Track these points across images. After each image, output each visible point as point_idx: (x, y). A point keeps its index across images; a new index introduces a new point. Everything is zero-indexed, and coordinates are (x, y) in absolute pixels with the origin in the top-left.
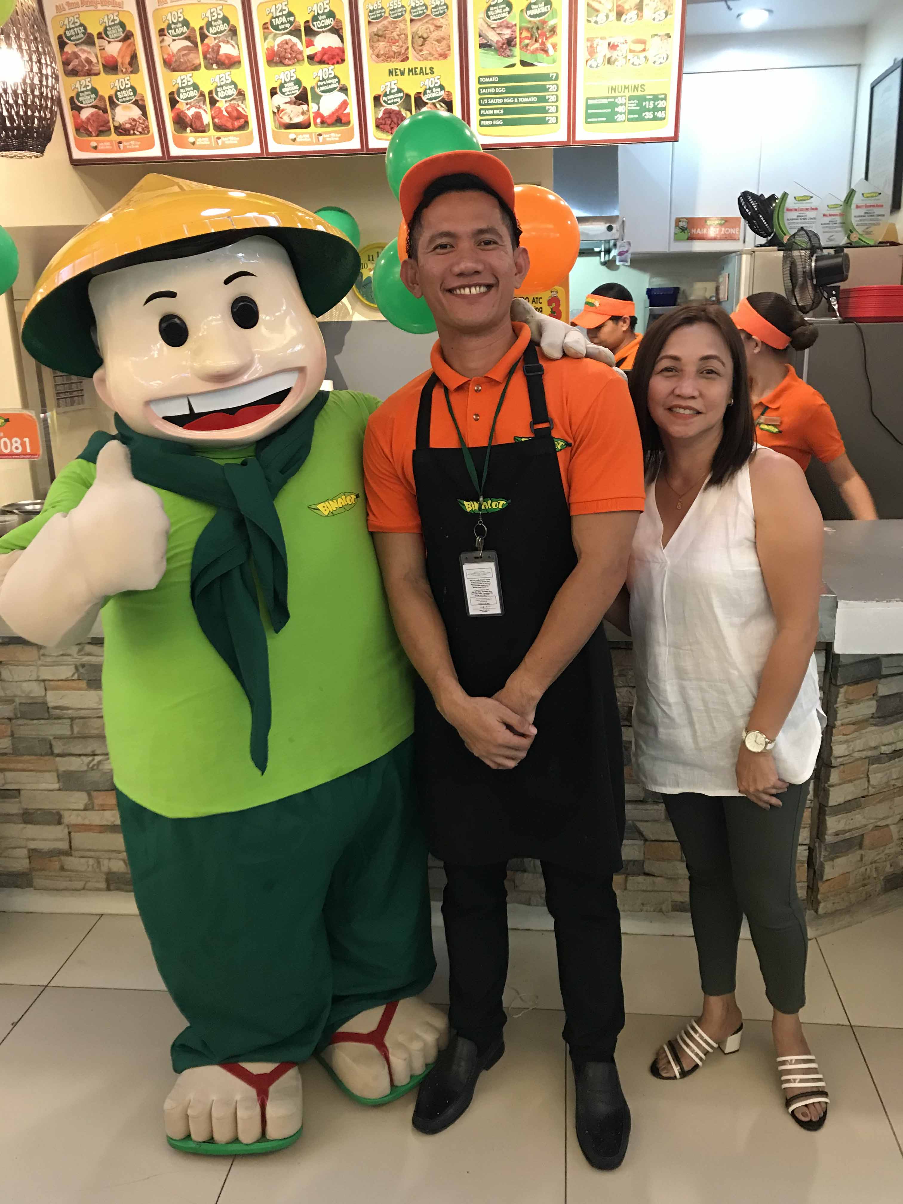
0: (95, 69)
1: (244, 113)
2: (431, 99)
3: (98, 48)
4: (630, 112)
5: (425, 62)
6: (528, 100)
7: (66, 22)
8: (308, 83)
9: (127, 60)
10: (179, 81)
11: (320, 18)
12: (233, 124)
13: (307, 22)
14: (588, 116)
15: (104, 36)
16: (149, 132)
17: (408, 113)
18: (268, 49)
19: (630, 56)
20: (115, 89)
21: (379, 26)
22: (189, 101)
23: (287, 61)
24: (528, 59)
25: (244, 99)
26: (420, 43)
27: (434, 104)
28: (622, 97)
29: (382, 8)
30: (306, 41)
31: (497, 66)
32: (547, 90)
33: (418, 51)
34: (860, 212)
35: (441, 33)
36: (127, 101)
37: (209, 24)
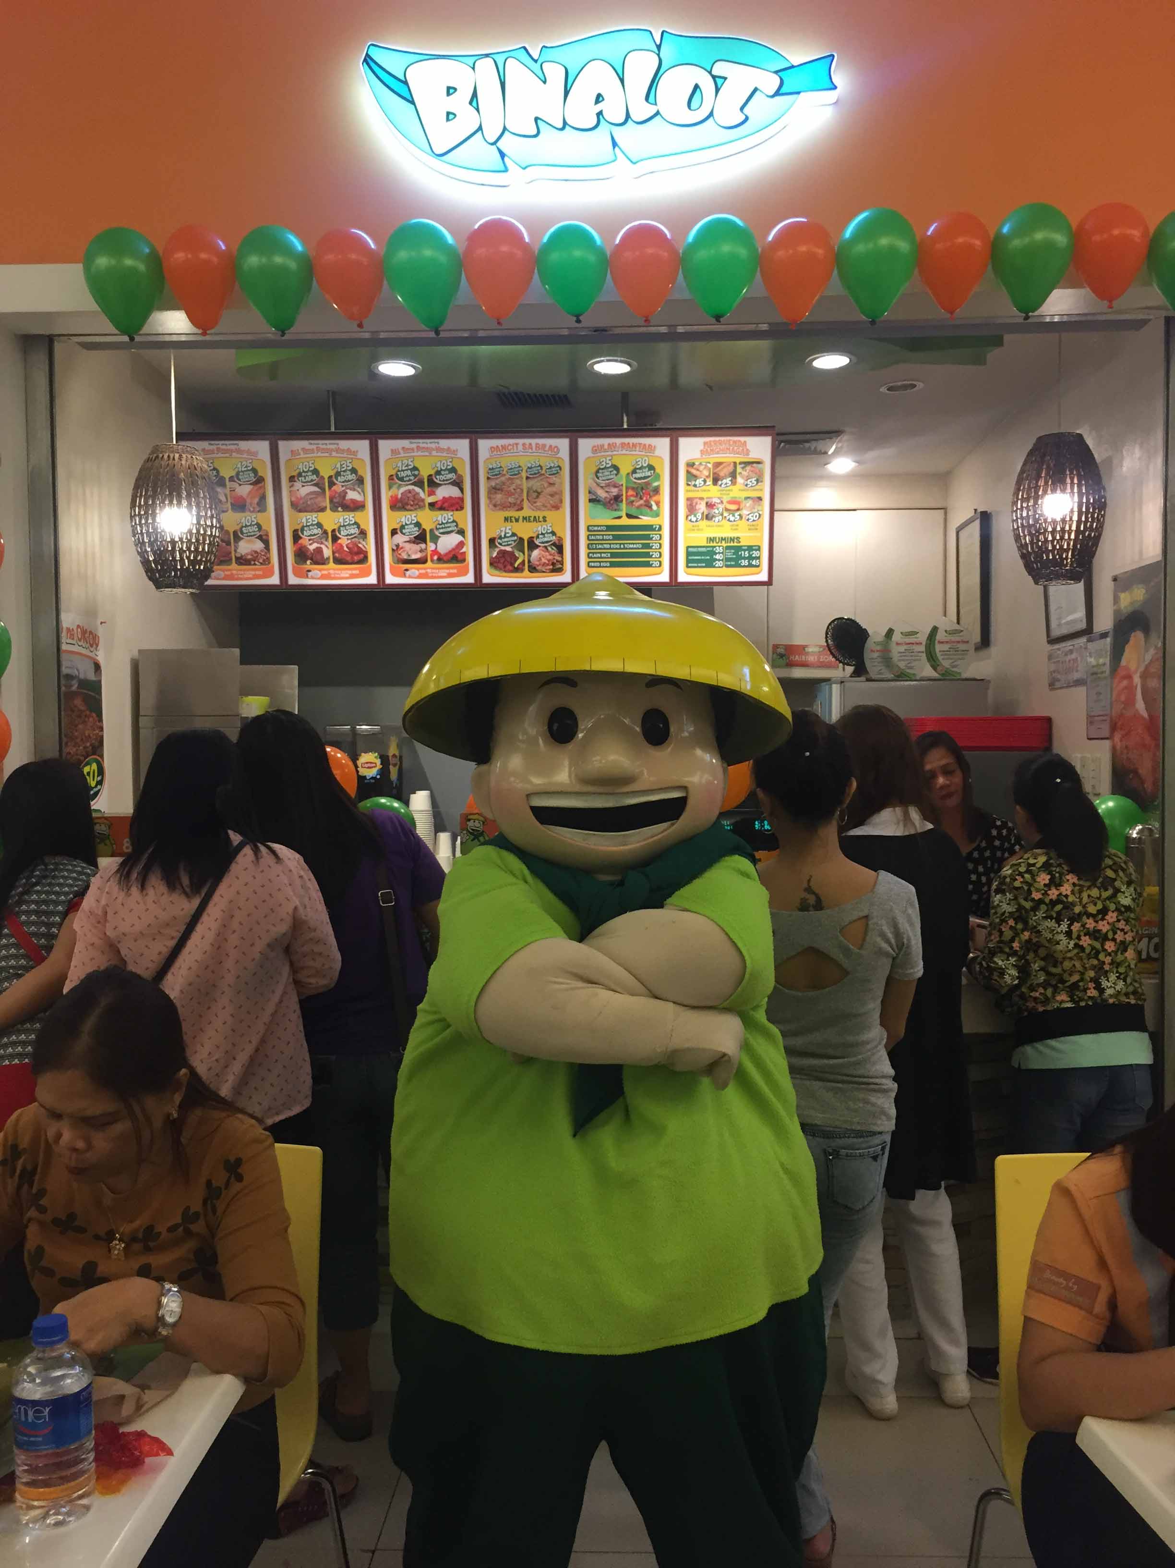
0: (224, 507)
1: (364, 549)
2: (543, 543)
3: (228, 491)
4: (727, 560)
5: (539, 512)
6: (634, 546)
8: (427, 526)
9: (256, 500)
10: (304, 520)
11: (443, 473)
12: (352, 558)
13: (430, 476)
14: (689, 561)
15: (236, 479)
16: (269, 563)
17: (521, 554)
18: (391, 497)
19: (725, 514)
20: (241, 525)
21: (497, 481)
22: (312, 537)
23: (409, 507)
24: (633, 512)
25: (366, 538)
26: (535, 496)
27: (546, 547)
28: (719, 546)
29: (501, 467)
30: (428, 491)
31: (605, 518)
32: (651, 539)
33: (532, 502)
34: (946, 647)
35: (554, 489)
36: (251, 536)
37: (338, 474)
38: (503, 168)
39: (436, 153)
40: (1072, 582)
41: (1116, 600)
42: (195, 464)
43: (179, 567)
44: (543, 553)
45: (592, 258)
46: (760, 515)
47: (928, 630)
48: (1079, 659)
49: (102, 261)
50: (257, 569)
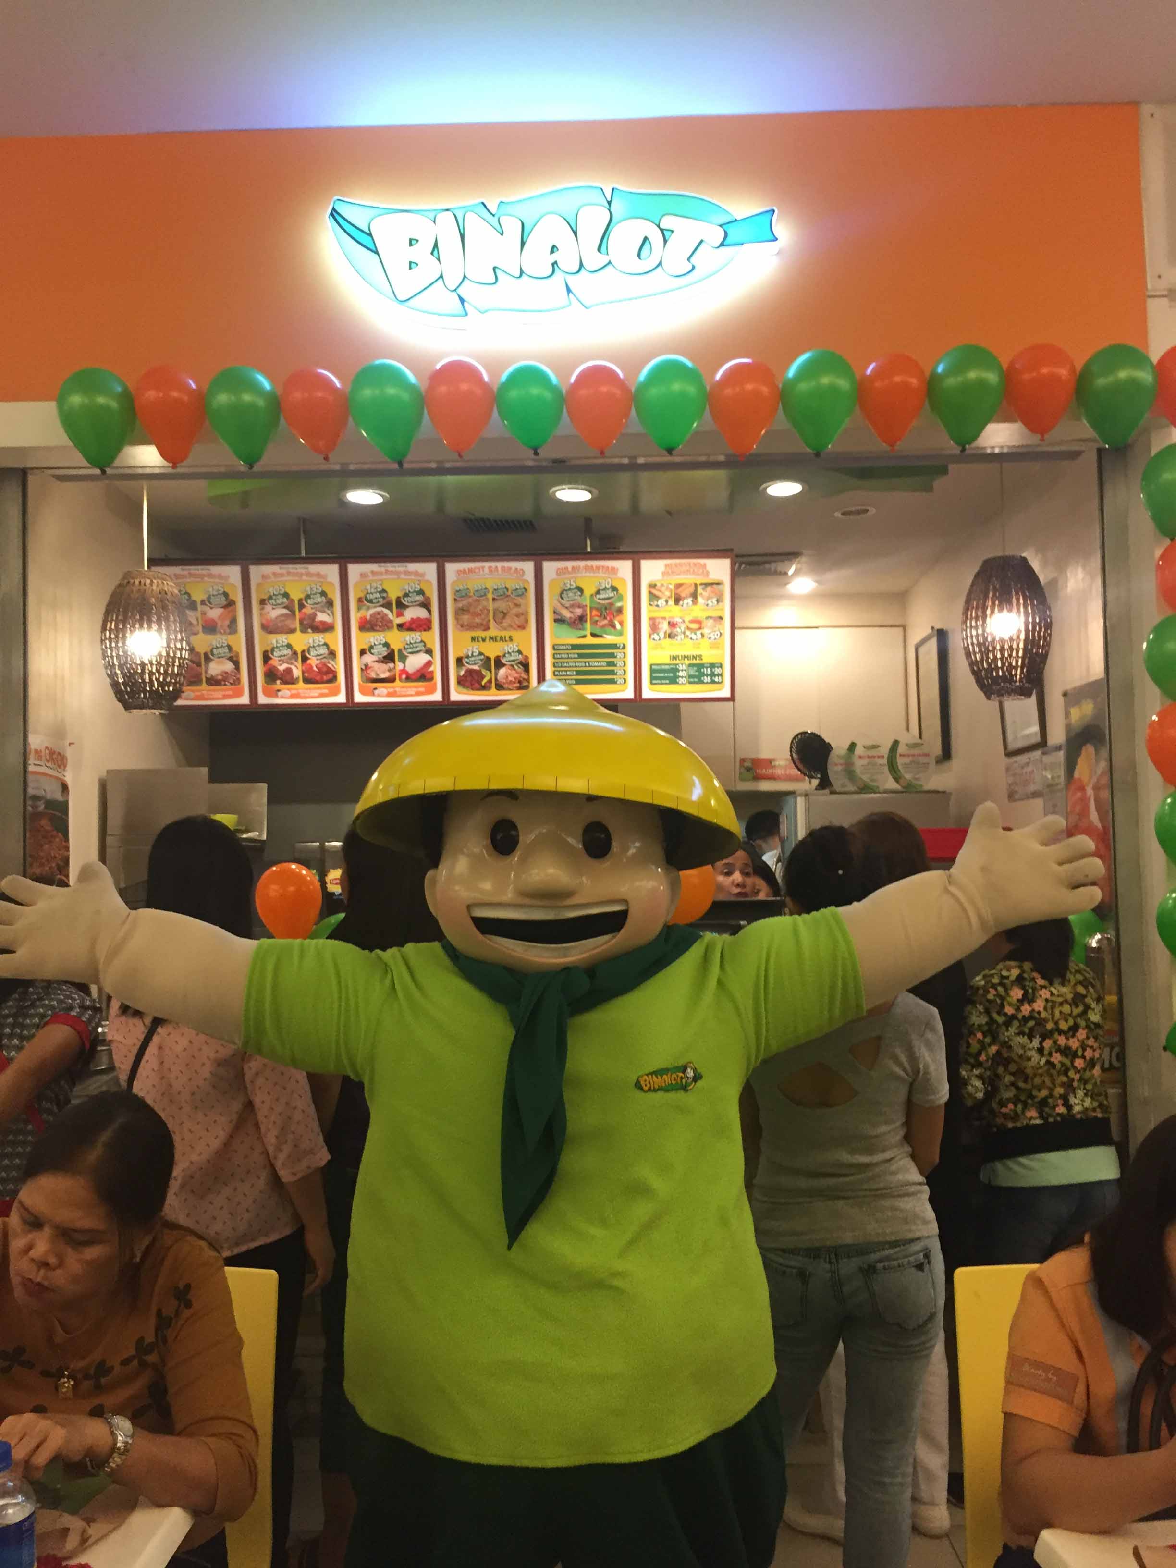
0: (195, 629)
1: (333, 669)
2: (509, 661)
3: (199, 614)
4: (690, 676)
5: (505, 631)
6: (599, 664)
8: (396, 646)
9: (227, 622)
10: (274, 642)
12: (322, 678)
13: (399, 598)
14: (652, 678)
15: (208, 604)
16: (239, 683)
17: (488, 672)
18: (361, 618)
19: (688, 633)
21: (465, 602)
22: (282, 658)
23: (378, 628)
24: (597, 632)
25: (335, 658)
26: (501, 617)
27: (512, 666)
28: (682, 664)
29: (468, 589)
30: (397, 613)
32: (616, 657)
33: (499, 622)
34: (907, 760)
35: (520, 610)
36: (222, 657)
37: (308, 597)
38: (464, 313)
39: (400, 299)
40: (1023, 697)
41: (1067, 714)
42: (166, 589)
43: (148, 689)
44: (509, 671)
45: (548, 395)
46: (721, 633)
47: (889, 745)
48: (1035, 771)
49: (76, 400)
50: (227, 689)
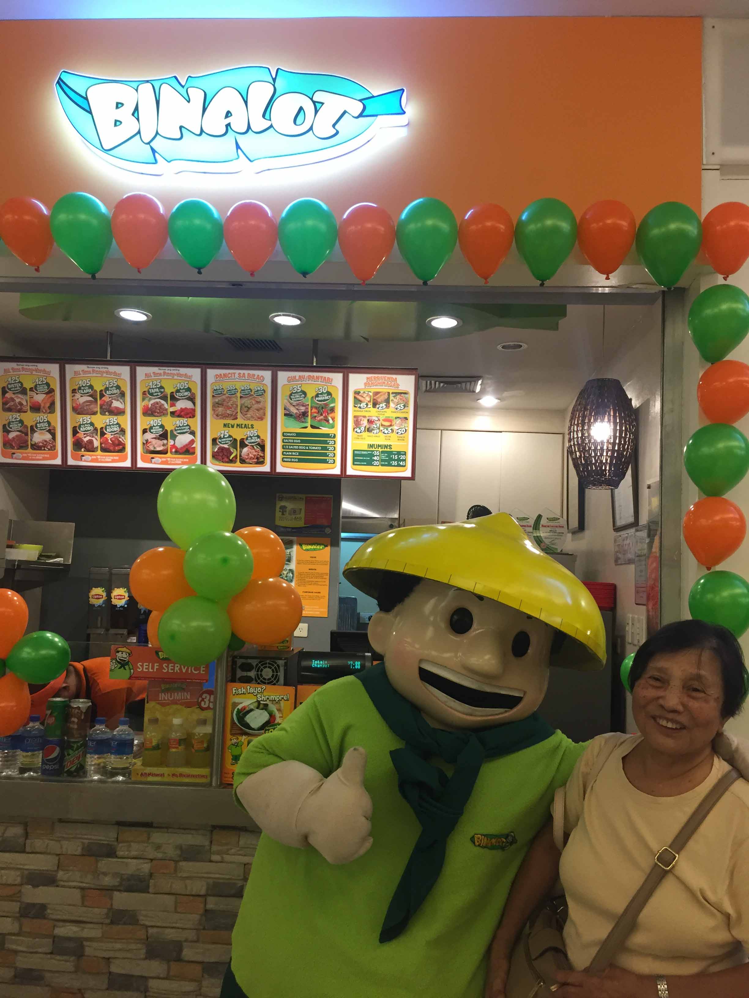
0: (25, 409)
1: (123, 442)
2: (251, 443)
3: (28, 397)
4: (382, 460)
5: (248, 421)
6: (315, 448)
7: (10, 380)
8: (169, 428)
9: (48, 405)
10: (81, 420)
11: (181, 391)
12: (114, 449)
13: (172, 393)
14: (354, 461)
15: (34, 390)
16: (55, 449)
17: (235, 450)
18: (144, 406)
19: (381, 428)
20: (36, 422)
21: (219, 398)
22: (86, 432)
23: (156, 414)
24: (316, 424)
25: (125, 434)
26: (246, 410)
27: (253, 446)
28: (377, 451)
29: (222, 389)
30: (171, 404)
31: (295, 427)
32: (328, 444)
33: (244, 414)
34: (547, 530)
35: (260, 406)
36: (43, 430)
37: (107, 389)
38: (154, 161)
39: (105, 148)
41: (650, 503)
44: (251, 450)
45: (211, 227)
46: (406, 430)
47: (535, 517)
48: (631, 544)
50: (44, 454)
